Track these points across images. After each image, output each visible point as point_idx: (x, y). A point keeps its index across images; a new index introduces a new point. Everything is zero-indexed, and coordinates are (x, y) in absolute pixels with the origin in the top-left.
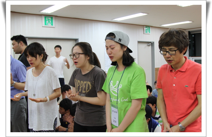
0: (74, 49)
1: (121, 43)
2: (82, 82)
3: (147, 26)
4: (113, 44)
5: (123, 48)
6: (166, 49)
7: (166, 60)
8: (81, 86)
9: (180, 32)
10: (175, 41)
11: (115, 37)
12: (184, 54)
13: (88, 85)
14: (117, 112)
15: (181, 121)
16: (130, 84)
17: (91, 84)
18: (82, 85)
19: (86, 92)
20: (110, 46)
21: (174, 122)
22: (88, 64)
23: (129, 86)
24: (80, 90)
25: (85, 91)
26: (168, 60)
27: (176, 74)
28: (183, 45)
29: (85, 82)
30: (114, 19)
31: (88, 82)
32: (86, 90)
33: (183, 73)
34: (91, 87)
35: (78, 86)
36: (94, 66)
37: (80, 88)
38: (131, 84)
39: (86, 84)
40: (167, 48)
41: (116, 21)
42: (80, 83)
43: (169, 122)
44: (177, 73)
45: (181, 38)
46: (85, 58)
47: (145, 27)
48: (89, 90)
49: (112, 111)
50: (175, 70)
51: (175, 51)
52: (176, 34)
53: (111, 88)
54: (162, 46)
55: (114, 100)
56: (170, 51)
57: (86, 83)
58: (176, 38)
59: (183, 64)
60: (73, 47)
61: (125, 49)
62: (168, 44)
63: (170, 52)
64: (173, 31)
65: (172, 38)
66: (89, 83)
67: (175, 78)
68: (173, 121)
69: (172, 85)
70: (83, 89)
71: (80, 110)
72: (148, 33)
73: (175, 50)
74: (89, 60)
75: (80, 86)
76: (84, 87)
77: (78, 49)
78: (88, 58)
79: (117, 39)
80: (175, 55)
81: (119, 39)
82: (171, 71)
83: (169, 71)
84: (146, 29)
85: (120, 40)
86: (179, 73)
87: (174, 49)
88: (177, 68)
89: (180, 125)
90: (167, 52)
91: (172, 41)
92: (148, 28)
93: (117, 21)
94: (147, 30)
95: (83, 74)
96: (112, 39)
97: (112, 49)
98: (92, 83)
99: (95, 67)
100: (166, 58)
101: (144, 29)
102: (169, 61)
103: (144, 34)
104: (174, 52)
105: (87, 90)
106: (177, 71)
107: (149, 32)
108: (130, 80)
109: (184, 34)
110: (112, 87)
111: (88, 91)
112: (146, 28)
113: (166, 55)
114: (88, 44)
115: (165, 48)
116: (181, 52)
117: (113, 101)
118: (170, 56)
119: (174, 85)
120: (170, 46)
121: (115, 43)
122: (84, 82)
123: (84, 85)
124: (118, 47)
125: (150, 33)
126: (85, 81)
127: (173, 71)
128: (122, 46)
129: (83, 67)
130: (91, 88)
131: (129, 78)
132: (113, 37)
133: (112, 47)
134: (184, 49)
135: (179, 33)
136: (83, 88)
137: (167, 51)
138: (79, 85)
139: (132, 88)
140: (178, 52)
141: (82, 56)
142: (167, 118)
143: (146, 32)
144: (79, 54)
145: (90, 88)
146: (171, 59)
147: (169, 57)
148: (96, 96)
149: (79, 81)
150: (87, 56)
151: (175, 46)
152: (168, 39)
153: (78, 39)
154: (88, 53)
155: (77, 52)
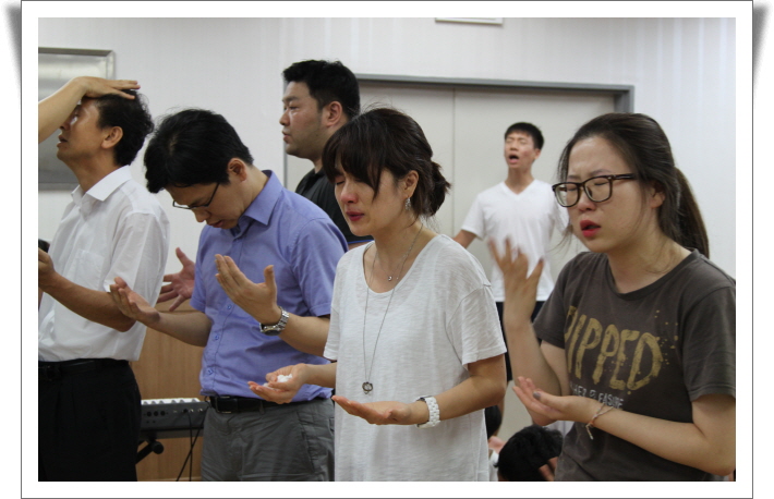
2: (612, 328)
8: (604, 349)
13: (647, 352)
17: (662, 350)
18: (610, 348)
19: (626, 388)
24: (597, 375)
25: (626, 380)
31: (647, 335)
32: (632, 378)
34: (663, 364)
37: (601, 360)
39: (630, 346)
42: (598, 334)
46: (644, 199)
48: (647, 379)
57: (636, 342)
60: (570, 146)
66: (653, 342)
70: (617, 370)
74: (660, 210)
75: (598, 350)
76: (622, 357)
78: (658, 200)
95: (625, 288)
99: (690, 258)
105: (638, 378)
111: (640, 384)
114: (653, 126)
122: (625, 333)
123: (622, 349)
126: (631, 329)
130: (661, 372)
136: (614, 366)
138: (593, 345)
141: (628, 190)
144: (611, 179)
145: (656, 369)
148: (687, 418)
149: (595, 324)
150: (653, 190)
153: (632, 87)
154: (657, 173)
155: (599, 167)
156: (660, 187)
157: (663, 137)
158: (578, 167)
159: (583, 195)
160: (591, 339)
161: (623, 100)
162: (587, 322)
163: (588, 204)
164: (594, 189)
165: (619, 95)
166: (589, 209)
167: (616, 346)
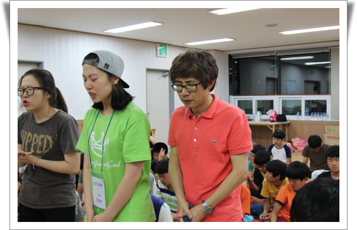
0: (23, 79)
1: (109, 71)
2: (35, 135)
3: (162, 44)
4: (95, 73)
5: (113, 79)
6: (181, 82)
7: (182, 100)
8: (33, 141)
9: (204, 55)
10: (195, 69)
11: (98, 61)
12: (211, 90)
13: (48, 141)
14: (103, 185)
15: (206, 198)
16: (122, 138)
17: (52, 140)
18: (35, 141)
19: (42, 153)
20: (90, 76)
21: (196, 199)
22: (47, 106)
23: (121, 141)
25: (42, 150)
26: (186, 99)
27: (198, 122)
28: (208, 77)
29: (42, 136)
30: (106, 30)
31: (47, 136)
32: (44, 149)
33: (210, 120)
34: (53, 144)
35: (28, 143)
36: (57, 110)
37: (33, 145)
38: (124, 137)
39: (42, 140)
40: (184, 81)
41: (109, 33)
42: (31, 137)
43: (187, 200)
44: (199, 120)
45: (205, 64)
46: (44, 96)
47: (158, 45)
48: (49, 149)
49: (93, 184)
50: (196, 116)
51: (196, 85)
52: (198, 59)
53: (92, 144)
54: (176, 78)
55: (96, 164)
56: (189, 85)
57: (44, 138)
58: (197, 64)
59: (209, 107)
60: (23, 77)
61: (116, 82)
62: (184, 74)
63: (188, 87)
64: (193, 54)
65: (191, 65)
66: (50, 138)
67: (196, 128)
68: (194, 198)
69: (192, 140)
70: (38, 148)
71: (31, 182)
72: (164, 55)
73: (197, 83)
74: (49, 99)
75: (31, 142)
76: (40, 143)
77: (31, 81)
78: (49, 96)
79: (101, 65)
80: (195, 91)
81: (106, 64)
82: (190, 117)
83: (188, 118)
84: (161, 49)
85: (107, 66)
86: (203, 120)
87: (194, 81)
88: (199, 113)
89: (205, 204)
90: (183, 87)
91: (190, 70)
92: (164, 47)
93: (112, 33)
94: (162, 51)
95: (39, 121)
96: (93, 64)
97: (94, 80)
98: (55, 138)
99: (59, 112)
100: (182, 97)
101: (157, 48)
102: (186, 102)
103: (157, 56)
104: (195, 87)
105: (46, 149)
106: (200, 118)
107: (166, 54)
108: (122, 131)
109: (210, 58)
110: (94, 142)
111: (46, 151)
112: (160, 46)
113: (181, 91)
114: (49, 74)
115: (181, 80)
116: (205, 88)
117: (95, 166)
118: (187, 93)
119: (195, 140)
120: (187, 77)
121: (99, 70)
122: (40, 136)
123: (40, 141)
124: (103, 78)
125: (167, 56)
126: (42, 134)
127: (194, 117)
128: (111, 76)
129: (38, 110)
130: (53, 147)
131: (120, 127)
132: (95, 60)
133: (93, 77)
134: (211, 83)
135: (202, 57)
136: (37, 147)
137: (184, 85)
138: (30, 141)
139: (125, 144)
140: (200, 87)
141: (39, 92)
142: (185, 193)
143: (161, 54)
144: (34, 88)
145: (51, 146)
146: (190, 97)
147: (187, 95)
148: (63, 159)
149: (30, 134)
150: (47, 93)
151: (196, 78)
152: (185, 65)
153: (43, 62)
154: (49, 88)
155: (31, 84)
156: (50, 93)
157: (52, 78)
158: (24, 84)
159: (25, 93)
160: (29, 139)
161: (40, 65)
162: (27, 133)
163: (27, 96)
164: (28, 91)
165: (39, 64)
166: (26, 97)
167: (37, 140)
